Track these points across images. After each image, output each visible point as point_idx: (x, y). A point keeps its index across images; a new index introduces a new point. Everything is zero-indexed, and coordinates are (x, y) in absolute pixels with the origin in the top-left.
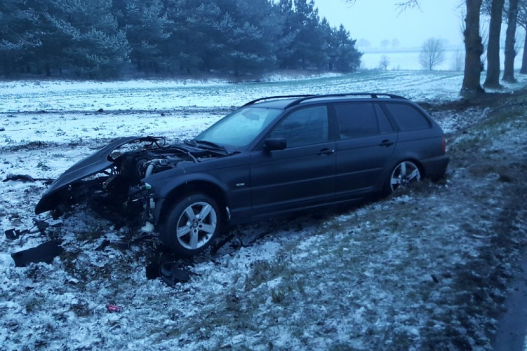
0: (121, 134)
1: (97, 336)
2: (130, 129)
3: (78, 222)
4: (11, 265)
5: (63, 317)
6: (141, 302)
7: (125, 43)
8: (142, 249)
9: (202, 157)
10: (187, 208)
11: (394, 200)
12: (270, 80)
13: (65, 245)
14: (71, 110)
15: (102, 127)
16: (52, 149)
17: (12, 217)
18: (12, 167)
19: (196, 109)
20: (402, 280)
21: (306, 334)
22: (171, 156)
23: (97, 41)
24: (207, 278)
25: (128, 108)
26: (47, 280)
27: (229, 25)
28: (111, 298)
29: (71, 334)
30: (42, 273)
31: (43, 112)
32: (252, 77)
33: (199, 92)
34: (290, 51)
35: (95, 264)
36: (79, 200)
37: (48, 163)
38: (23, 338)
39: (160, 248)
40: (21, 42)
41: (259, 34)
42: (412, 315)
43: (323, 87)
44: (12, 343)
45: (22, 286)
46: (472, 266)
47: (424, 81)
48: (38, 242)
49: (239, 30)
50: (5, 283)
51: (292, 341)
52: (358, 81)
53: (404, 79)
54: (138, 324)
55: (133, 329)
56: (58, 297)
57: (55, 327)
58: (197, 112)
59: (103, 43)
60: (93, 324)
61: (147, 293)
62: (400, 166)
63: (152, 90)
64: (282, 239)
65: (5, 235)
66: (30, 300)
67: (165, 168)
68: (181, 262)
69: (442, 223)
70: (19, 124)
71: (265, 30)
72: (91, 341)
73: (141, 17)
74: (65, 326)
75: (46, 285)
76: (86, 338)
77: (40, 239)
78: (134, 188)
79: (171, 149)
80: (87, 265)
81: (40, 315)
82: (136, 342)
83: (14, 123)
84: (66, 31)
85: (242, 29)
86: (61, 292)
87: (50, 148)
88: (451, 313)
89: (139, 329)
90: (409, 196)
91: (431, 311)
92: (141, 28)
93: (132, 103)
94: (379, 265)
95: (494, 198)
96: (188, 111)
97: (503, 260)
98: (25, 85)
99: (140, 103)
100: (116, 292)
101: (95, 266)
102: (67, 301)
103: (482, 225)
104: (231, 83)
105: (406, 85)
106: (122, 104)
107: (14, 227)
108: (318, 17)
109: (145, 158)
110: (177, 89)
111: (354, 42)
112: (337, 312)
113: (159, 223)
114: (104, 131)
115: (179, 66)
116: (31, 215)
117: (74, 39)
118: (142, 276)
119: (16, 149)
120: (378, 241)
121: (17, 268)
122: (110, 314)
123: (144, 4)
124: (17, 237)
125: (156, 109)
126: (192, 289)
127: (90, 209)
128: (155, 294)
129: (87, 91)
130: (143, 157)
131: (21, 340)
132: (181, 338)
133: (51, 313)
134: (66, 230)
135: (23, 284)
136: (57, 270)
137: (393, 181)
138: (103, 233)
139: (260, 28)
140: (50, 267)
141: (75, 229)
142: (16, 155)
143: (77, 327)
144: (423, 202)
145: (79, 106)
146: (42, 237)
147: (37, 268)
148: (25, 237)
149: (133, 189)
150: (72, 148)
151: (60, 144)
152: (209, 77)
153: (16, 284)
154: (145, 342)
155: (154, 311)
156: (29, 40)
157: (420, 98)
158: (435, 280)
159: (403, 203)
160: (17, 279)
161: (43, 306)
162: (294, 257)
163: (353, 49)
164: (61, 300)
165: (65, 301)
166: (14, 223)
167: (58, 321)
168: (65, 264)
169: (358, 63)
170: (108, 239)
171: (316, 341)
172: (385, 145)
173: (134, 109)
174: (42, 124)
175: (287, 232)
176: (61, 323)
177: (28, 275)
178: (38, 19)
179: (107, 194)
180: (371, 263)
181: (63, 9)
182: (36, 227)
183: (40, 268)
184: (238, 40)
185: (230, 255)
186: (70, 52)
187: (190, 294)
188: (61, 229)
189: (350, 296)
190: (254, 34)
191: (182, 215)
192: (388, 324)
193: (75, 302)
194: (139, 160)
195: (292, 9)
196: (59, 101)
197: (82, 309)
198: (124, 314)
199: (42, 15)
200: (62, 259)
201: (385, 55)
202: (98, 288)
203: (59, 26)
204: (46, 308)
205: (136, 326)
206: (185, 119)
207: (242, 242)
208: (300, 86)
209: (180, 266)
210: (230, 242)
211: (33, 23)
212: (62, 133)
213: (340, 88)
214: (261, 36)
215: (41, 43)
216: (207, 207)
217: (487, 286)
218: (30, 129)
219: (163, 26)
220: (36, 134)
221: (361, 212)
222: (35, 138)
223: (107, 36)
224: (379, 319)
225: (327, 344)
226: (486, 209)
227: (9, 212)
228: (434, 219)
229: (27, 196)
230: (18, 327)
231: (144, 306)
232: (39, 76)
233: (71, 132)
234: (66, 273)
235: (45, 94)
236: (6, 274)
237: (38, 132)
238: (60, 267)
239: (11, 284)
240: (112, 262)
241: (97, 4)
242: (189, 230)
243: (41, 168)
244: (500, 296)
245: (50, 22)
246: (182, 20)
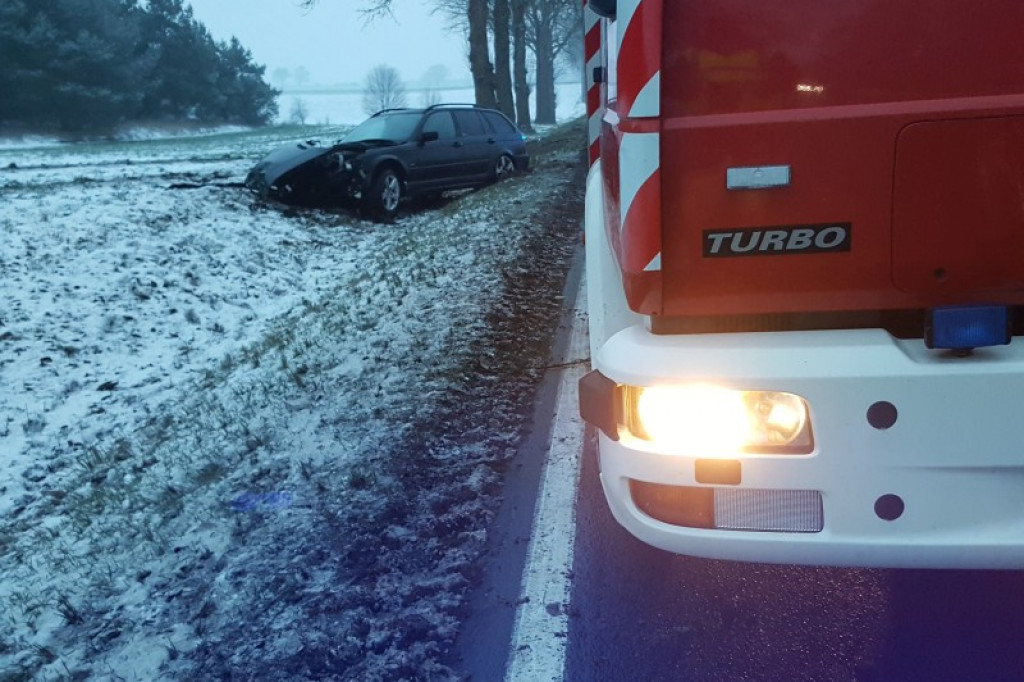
12: (130, 137)
27: (49, 35)
32: (100, 132)
41: (108, 52)
49: (70, 45)
62: (501, 159)
71: (117, 45)
85: (76, 42)
104: (66, 142)
108: (193, 22)
111: (261, 70)
139: (107, 40)
163: (263, 83)
172: (490, 142)
184: (70, 62)
190: (99, 52)
195: (139, 5)
201: (298, 96)
214: (111, 55)
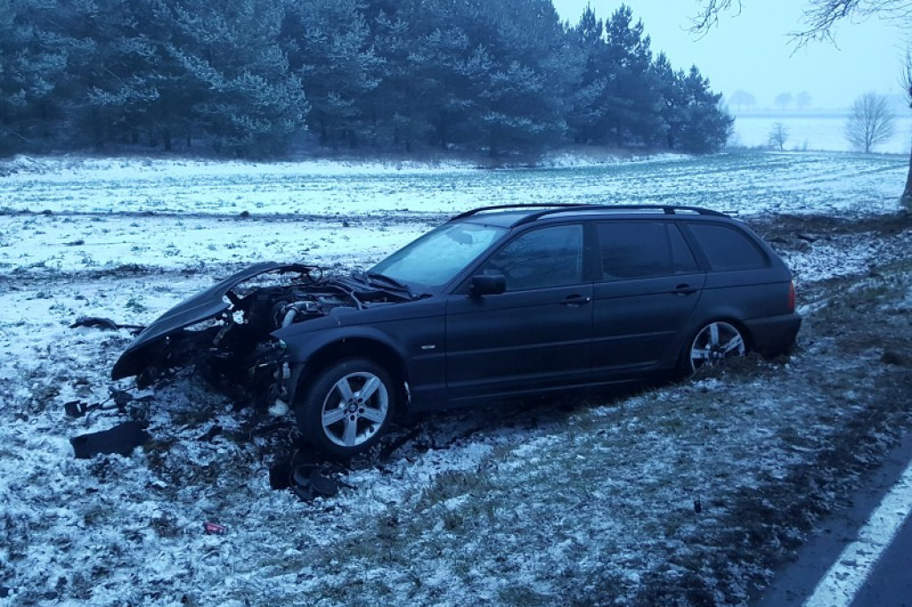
0: (270, 256)
1: (184, 566)
2: (285, 249)
3: (177, 396)
4: (69, 455)
5: (137, 537)
6: (256, 523)
7: (300, 97)
8: (270, 442)
9: (371, 301)
10: (340, 381)
11: (691, 385)
12: (553, 164)
13: (153, 430)
14: (197, 211)
15: (241, 244)
16: (155, 277)
17: (78, 383)
18: (87, 305)
19: (407, 215)
20: (647, 505)
21: (474, 572)
22: (326, 297)
23: (251, 92)
24: (366, 493)
25: (292, 211)
26: (121, 480)
27: (483, 67)
28: (212, 514)
29: (147, 560)
30: (115, 470)
31: (150, 214)
32: (520, 159)
33: (420, 185)
34: (595, 113)
35: (197, 461)
36: (180, 361)
37: (144, 300)
38: (76, 562)
39: (298, 442)
40: (125, 93)
41: (536, 83)
42: (640, 554)
43: (649, 180)
44: (60, 567)
45: (83, 488)
46: (767, 492)
47: (846, 173)
48: (113, 423)
49: (500, 76)
50: (58, 481)
51: (451, 580)
52: (719, 171)
53: (808, 169)
54: (247, 553)
55: (238, 559)
56: (133, 506)
57: (123, 549)
58: (406, 220)
59: (262, 96)
60: (180, 549)
61: (269, 509)
62: (709, 329)
63: (339, 178)
64: (498, 440)
65: (64, 409)
66: (91, 509)
67: (313, 315)
68: (327, 467)
69: (751, 425)
70: (107, 234)
71: (547, 77)
72: (175, 573)
73: (329, 52)
74: (140, 549)
75: (119, 488)
76: (168, 568)
77: (116, 419)
78: (264, 346)
79: (328, 285)
80: (183, 461)
81: (104, 531)
82: (238, 576)
83: (100, 231)
84: (200, 75)
85: (507, 74)
86: (139, 499)
87: (151, 276)
88: (702, 555)
89: (247, 560)
90: (719, 379)
91: (671, 551)
92: (329, 71)
93: (300, 202)
94: (621, 483)
95: (856, 390)
96: (392, 219)
97: (826, 486)
98: (128, 165)
99: (314, 202)
100: (222, 506)
101: (195, 464)
102: (147, 513)
103: (814, 431)
104: (482, 168)
105: (808, 180)
106: (284, 204)
107: (78, 399)
108: (650, 53)
109: (285, 299)
110: (382, 178)
111: (717, 97)
112: (532, 546)
113: (295, 402)
114: (244, 249)
115: (393, 137)
116: (107, 381)
117: (213, 88)
118: (264, 484)
119: (97, 276)
120: (637, 448)
121: (77, 460)
122: (208, 537)
123: (336, 30)
124: (82, 414)
125: (338, 213)
126: (337, 508)
127: (198, 377)
128: (281, 511)
129: (230, 179)
130: (283, 297)
131: (73, 565)
132: (301, 573)
133: (120, 529)
134: (157, 407)
135: (84, 484)
136: (137, 467)
137: (695, 354)
138: (213, 416)
139: (538, 71)
140: (127, 461)
141: (172, 406)
142: (97, 286)
143: (156, 552)
144: (738, 390)
145: (210, 206)
146: (120, 417)
147: (107, 461)
148: (94, 414)
149: (262, 347)
150: (187, 277)
151: (169, 270)
152: (443, 158)
153: (73, 483)
154: (251, 578)
155: (274, 536)
156: (138, 88)
157: (822, 206)
158: (698, 507)
159: (704, 390)
160: (76, 477)
161: (109, 518)
162: (502, 467)
163: (715, 112)
164: (138, 511)
165: (143, 512)
166: (82, 393)
167: (129, 541)
168: (149, 458)
169: (724, 136)
170: (219, 425)
171: (485, 581)
172: (681, 292)
173: (300, 212)
174: (145, 235)
175: (510, 430)
176: (133, 544)
177: (93, 471)
178: (156, 53)
179: (227, 354)
180: (610, 479)
181: (198, 38)
182: (112, 400)
183: (111, 462)
184: (499, 93)
185: (408, 460)
186: (206, 110)
187: (333, 514)
188: (150, 405)
189: (557, 524)
190: (527, 83)
191: (331, 390)
192: (599, 564)
193: (158, 515)
194: (277, 301)
195: (601, 38)
196: (180, 195)
197: (166, 526)
198: (228, 538)
199: (162, 46)
200: (146, 451)
202: (195, 498)
203: (188, 65)
204: (114, 520)
205: (243, 556)
206: (382, 233)
207: (434, 442)
208: (606, 178)
209: (326, 473)
210: (414, 440)
211: (146, 60)
212: (175, 252)
213: (681, 183)
214: (539, 86)
215: (158, 95)
216: (373, 379)
217: (779, 523)
218: (124, 242)
219: (367, 67)
220: (133, 253)
221: (633, 403)
222: (129, 259)
223: (268, 85)
224: (587, 557)
225: (500, 586)
226: (834, 407)
227: (74, 375)
228: (740, 418)
229: (104, 352)
230: (70, 546)
231: (262, 528)
232: (151, 149)
233: (190, 250)
234: (150, 472)
235: (159, 182)
236: (61, 469)
237: (136, 248)
238: (142, 463)
239: (66, 484)
240: (221, 460)
241: (255, 29)
242: (341, 416)
243: (132, 308)
244: (795, 538)
245: (174, 59)
246: (401, 57)
